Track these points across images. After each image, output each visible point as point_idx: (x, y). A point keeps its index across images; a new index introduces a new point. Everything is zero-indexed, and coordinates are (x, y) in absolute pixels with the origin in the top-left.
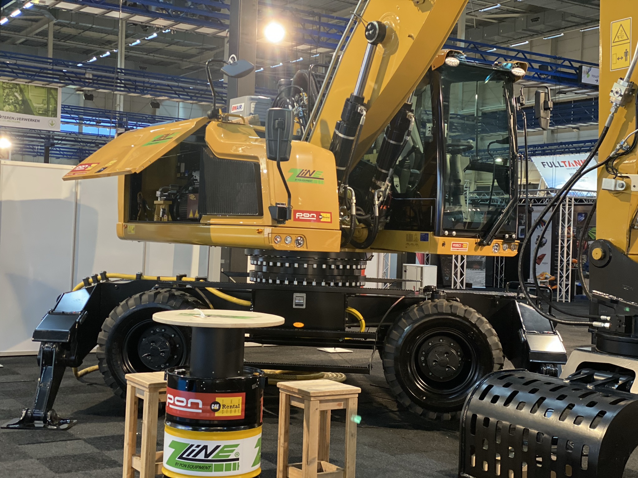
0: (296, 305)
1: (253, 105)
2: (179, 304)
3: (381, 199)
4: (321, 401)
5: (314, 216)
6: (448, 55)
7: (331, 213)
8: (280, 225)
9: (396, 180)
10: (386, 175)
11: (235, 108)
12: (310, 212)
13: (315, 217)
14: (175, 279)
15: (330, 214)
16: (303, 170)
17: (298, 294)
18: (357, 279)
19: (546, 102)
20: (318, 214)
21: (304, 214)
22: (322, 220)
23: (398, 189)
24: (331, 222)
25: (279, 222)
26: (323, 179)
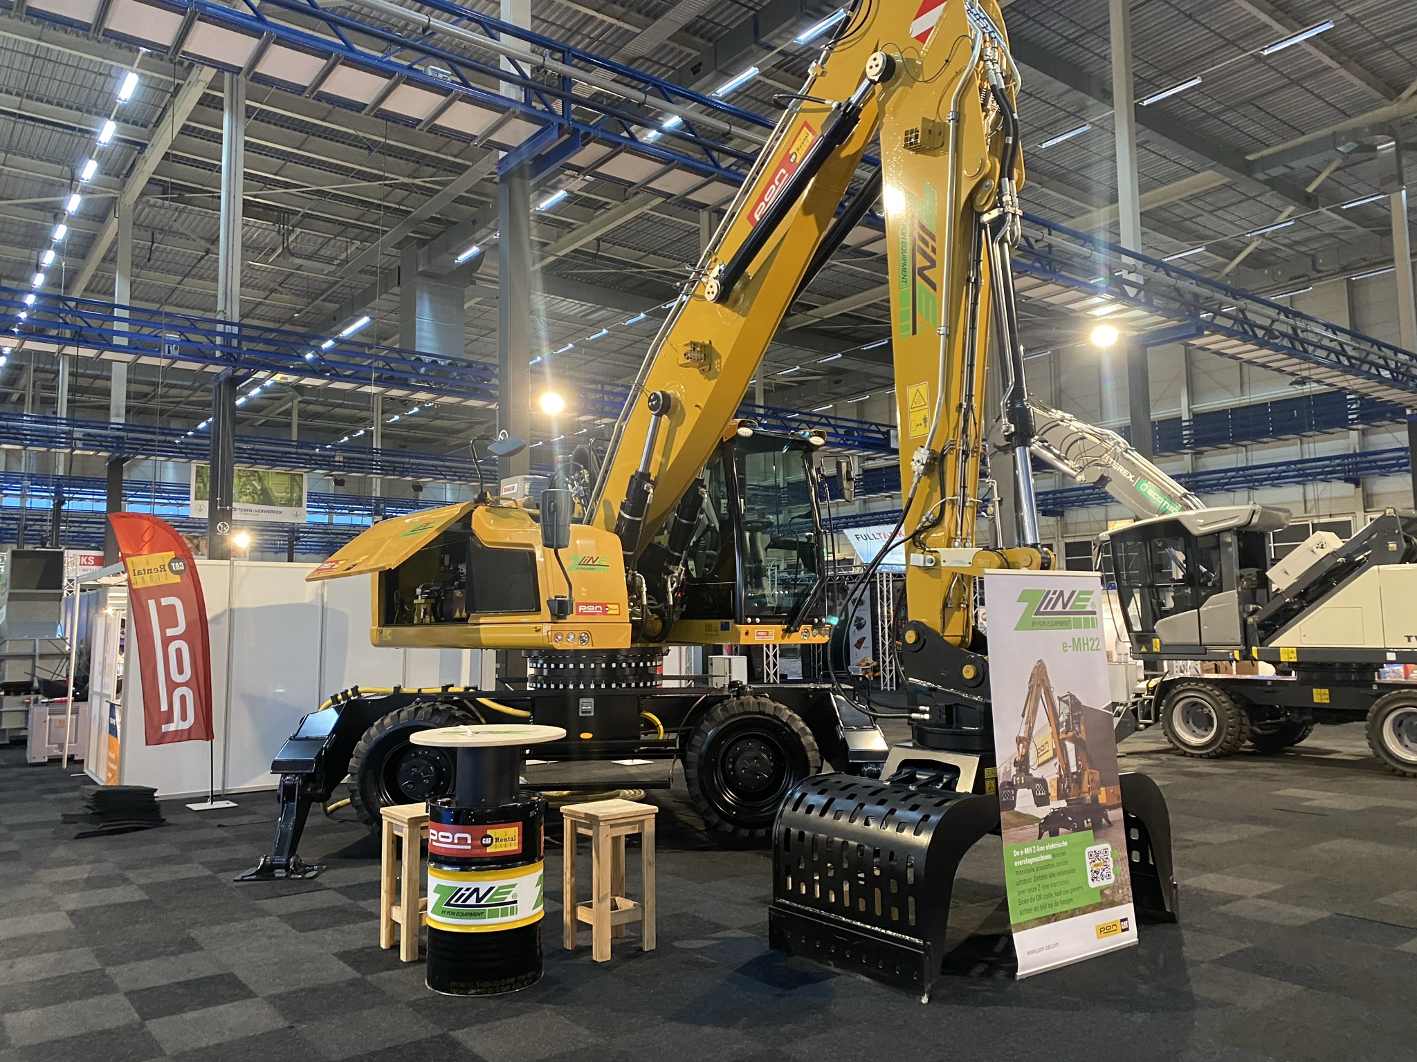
0: (583, 712)
1: (527, 486)
2: (445, 719)
3: (675, 585)
4: (612, 826)
6: (740, 425)
7: (618, 604)
8: (560, 621)
9: (691, 564)
10: (680, 558)
11: (507, 490)
12: (594, 605)
13: (601, 609)
14: (440, 690)
15: (617, 606)
16: (585, 557)
17: (585, 700)
18: (652, 677)
19: (848, 472)
20: (604, 606)
21: (588, 607)
22: (608, 613)
23: (694, 574)
24: (619, 615)
25: (560, 618)
26: (608, 566)
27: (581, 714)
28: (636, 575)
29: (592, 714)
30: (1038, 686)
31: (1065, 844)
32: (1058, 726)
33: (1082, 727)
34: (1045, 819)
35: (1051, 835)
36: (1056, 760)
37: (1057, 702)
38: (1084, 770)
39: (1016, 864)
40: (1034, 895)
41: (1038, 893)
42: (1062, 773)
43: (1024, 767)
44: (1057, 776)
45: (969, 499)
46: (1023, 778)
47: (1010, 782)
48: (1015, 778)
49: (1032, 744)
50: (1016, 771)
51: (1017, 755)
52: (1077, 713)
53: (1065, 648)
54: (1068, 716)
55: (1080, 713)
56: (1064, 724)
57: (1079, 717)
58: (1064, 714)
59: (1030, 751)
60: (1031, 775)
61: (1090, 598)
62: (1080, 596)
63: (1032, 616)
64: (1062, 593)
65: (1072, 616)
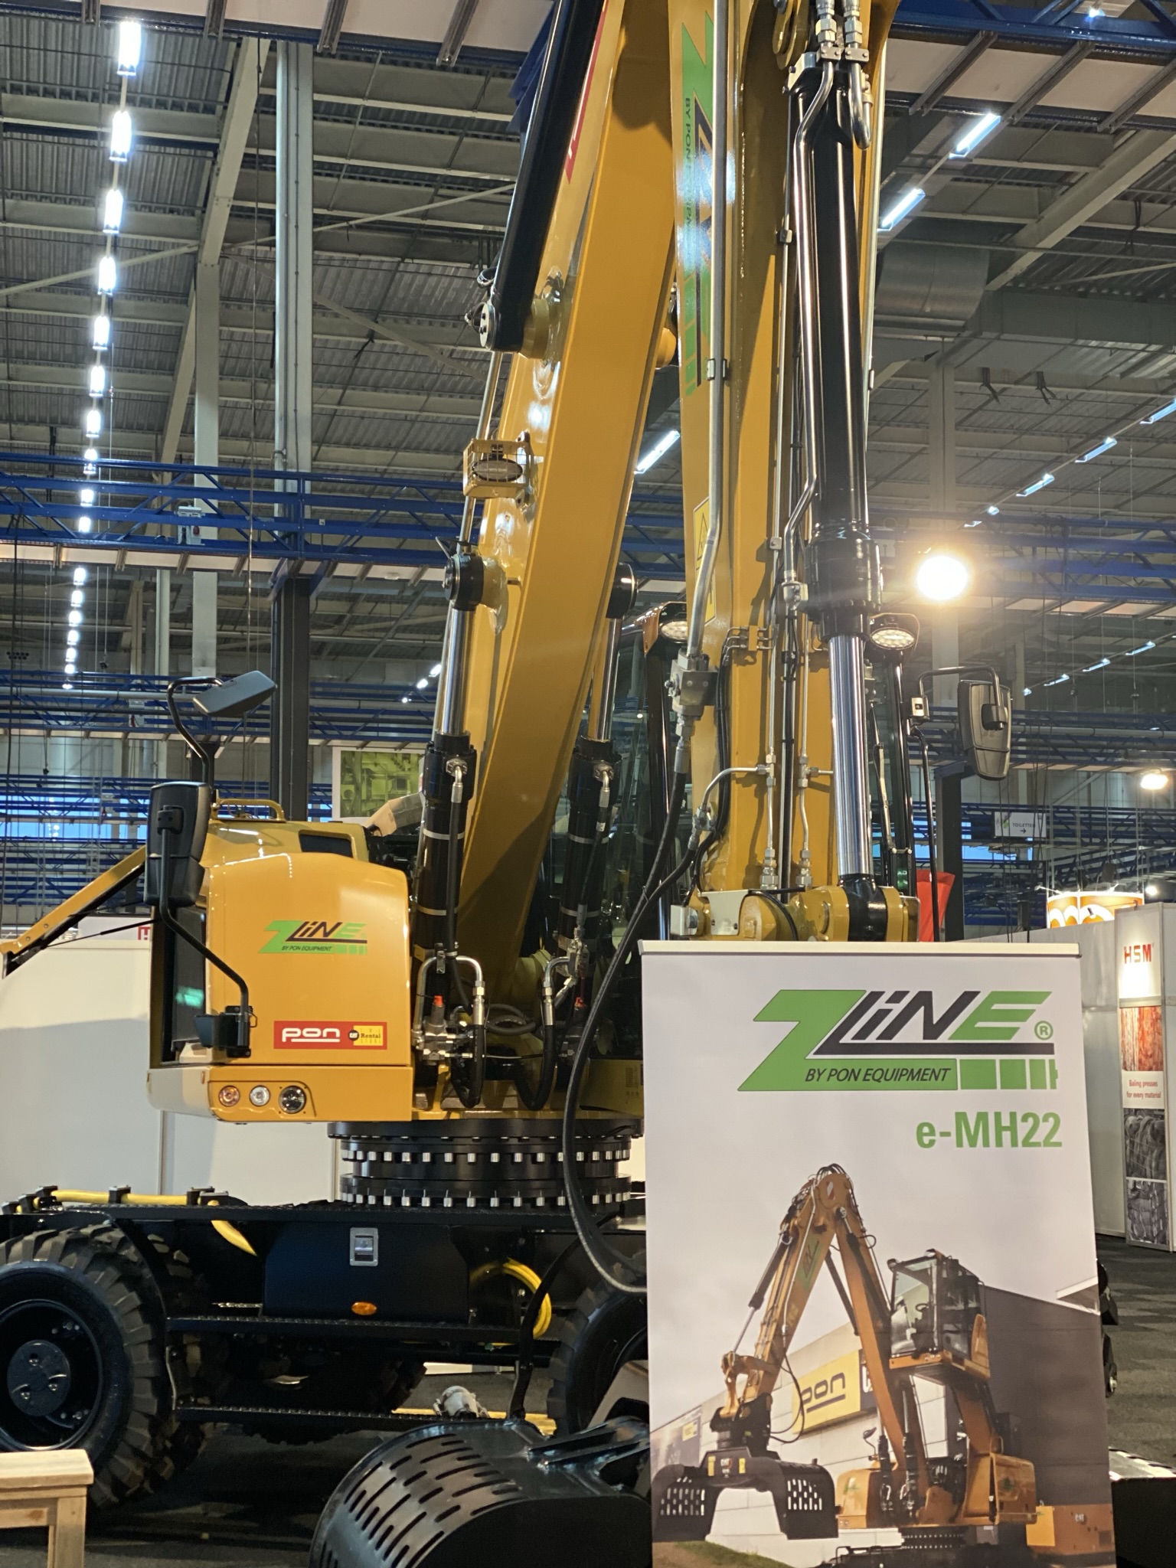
0: (358, 1257)
5: (334, 1033)
7: (384, 1025)
8: (234, 1061)
10: (573, 921)
12: (322, 1025)
13: (338, 1034)
15: (381, 1028)
16: (306, 923)
17: (362, 1231)
19: (986, 710)
20: (347, 1028)
21: (306, 1030)
22: (356, 1043)
24: (384, 1047)
25: (231, 1055)
26: (365, 942)
27: (353, 1262)
28: (453, 958)
29: (375, 1262)
30: (819, 1230)
32: (885, 1335)
33: (979, 1343)
36: (874, 1423)
37: (886, 1276)
38: (976, 1456)
42: (893, 1458)
43: (748, 1433)
44: (870, 1464)
45: (805, 770)
46: (742, 1461)
47: (693, 1468)
48: (712, 1459)
49: (783, 1378)
50: (719, 1442)
51: (726, 1401)
52: (961, 1306)
53: (926, 1140)
54: (926, 1311)
55: (972, 1305)
56: (909, 1332)
57: (968, 1316)
58: (911, 1305)
59: (773, 1394)
60: (775, 1455)
61: (1033, 1011)
62: (996, 1007)
63: (811, 1056)
64: (924, 999)
65: (958, 1057)
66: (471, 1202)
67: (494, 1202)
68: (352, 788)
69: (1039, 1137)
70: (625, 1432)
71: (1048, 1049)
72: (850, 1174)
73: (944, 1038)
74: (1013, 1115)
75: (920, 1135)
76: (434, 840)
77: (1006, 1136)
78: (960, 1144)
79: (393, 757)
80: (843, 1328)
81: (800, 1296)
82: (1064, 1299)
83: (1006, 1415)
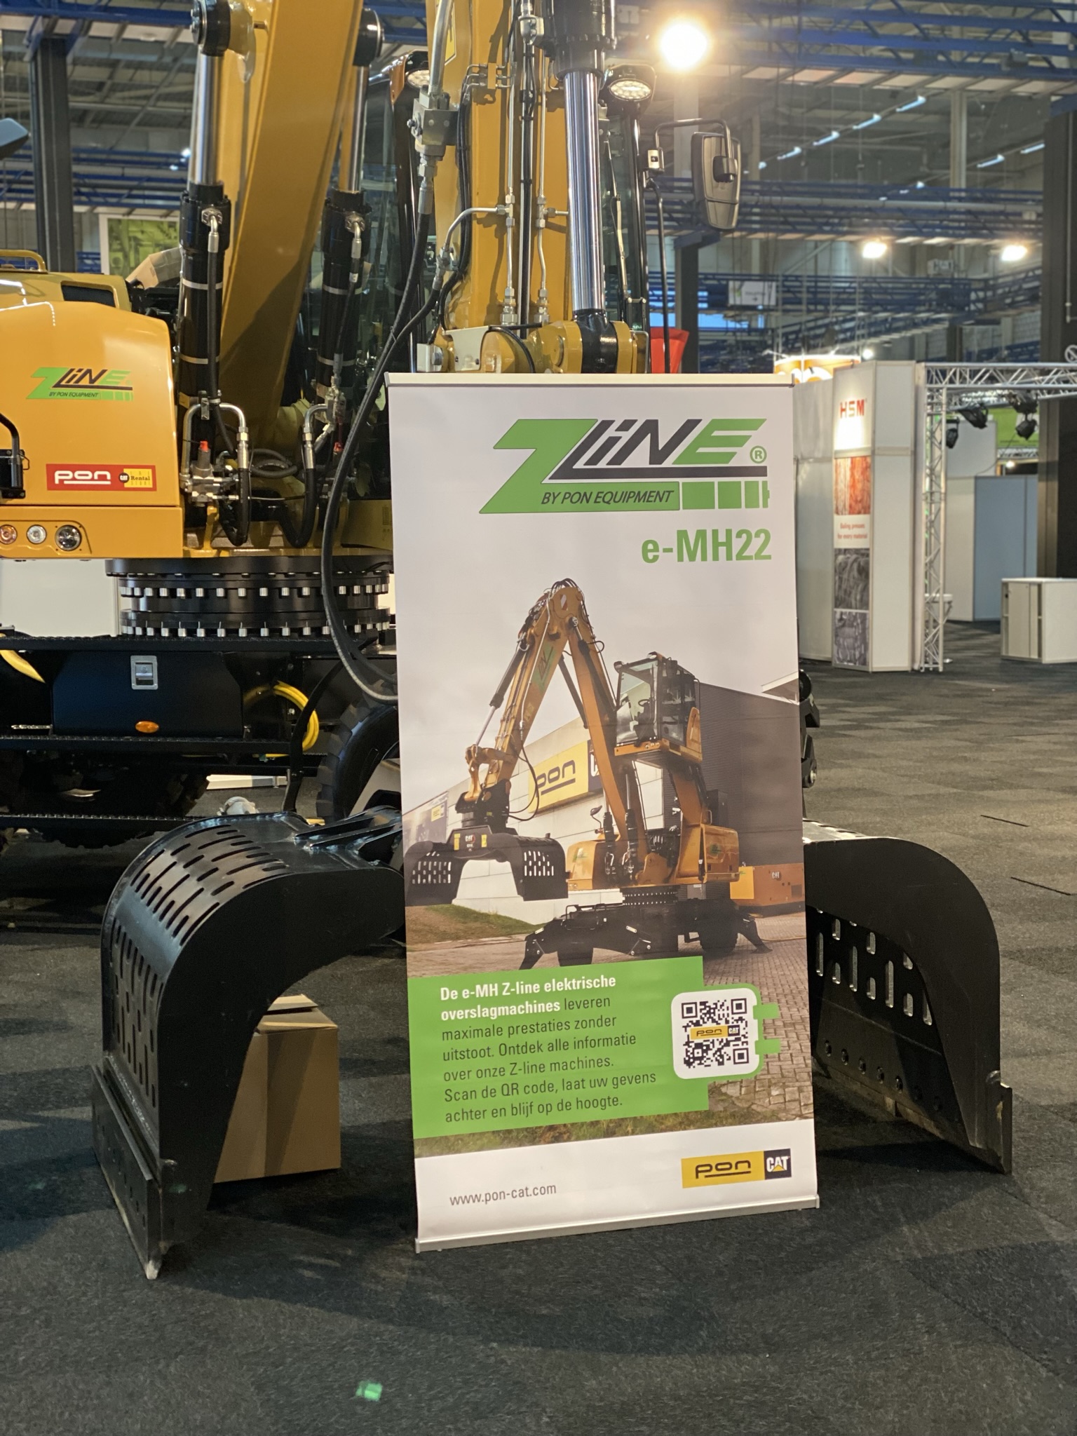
0: (139, 682)
5: (105, 476)
7: (153, 468)
12: (93, 468)
13: (109, 477)
15: (150, 471)
16: (72, 370)
17: (141, 659)
20: (117, 471)
21: (78, 473)
22: (126, 485)
24: (154, 489)
26: (131, 389)
27: (135, 686)
28: (217, 405)
29: (155, 686)
30: (553, 637)
31: (612, 982)
32: (611, 727)
33: (694, 732)
34: (548, 926)
35: (565, 960)
36: (600, 802)
37: (612, 676)
38: (688, 827)
39: (445, 1016)
40: (496, 1083)
41: (508, 1079)
42: (616, 831)
43: (490, 814)
44: (596, 837)
45: (543, 210)
46: (484, 837)
47: (441, 844)
48: (457, 836)
49: (520, 766)
50: (463, 822)
51: (470, 788)
52: (678, 701)
53: (650, 556)
54: (648, 706)
55: (688, 699)
56: (632, 724)
57: (685, 709)
58: (634, 702)
59: (511, 780)
60: (513, 831)
61: (748, 437)
62: (716, 433)
63: (547, 481)
64: (651, 427)
65: (681, 480)
66: (243, 633)
67: (264, 632)
68: (120, 255)
69: (750, 551)
70: (381, 817)
71: (762, 471)
72: (581, 588)
73: (668, 463)
74: (729, 532)
75: (645, 551)
76: (194, 291)
77: (722, 550)
78: (680, 559)
79: (159, 225)
80: (573, 724)
81: (535, 696)
82: (770, 692)
83: (716, 792)
